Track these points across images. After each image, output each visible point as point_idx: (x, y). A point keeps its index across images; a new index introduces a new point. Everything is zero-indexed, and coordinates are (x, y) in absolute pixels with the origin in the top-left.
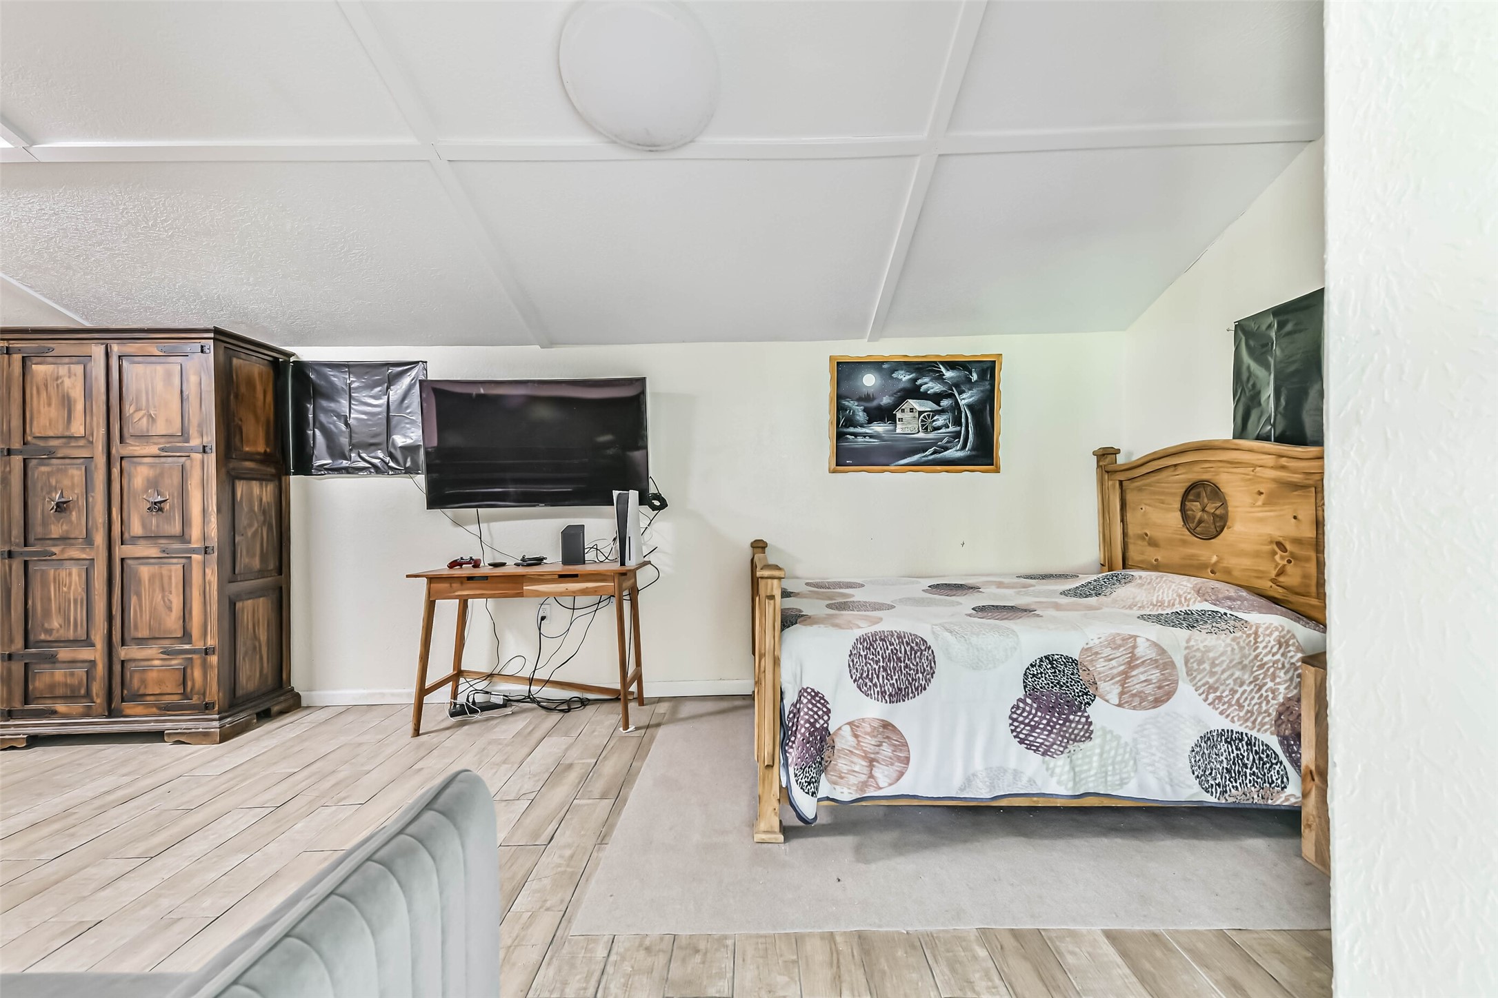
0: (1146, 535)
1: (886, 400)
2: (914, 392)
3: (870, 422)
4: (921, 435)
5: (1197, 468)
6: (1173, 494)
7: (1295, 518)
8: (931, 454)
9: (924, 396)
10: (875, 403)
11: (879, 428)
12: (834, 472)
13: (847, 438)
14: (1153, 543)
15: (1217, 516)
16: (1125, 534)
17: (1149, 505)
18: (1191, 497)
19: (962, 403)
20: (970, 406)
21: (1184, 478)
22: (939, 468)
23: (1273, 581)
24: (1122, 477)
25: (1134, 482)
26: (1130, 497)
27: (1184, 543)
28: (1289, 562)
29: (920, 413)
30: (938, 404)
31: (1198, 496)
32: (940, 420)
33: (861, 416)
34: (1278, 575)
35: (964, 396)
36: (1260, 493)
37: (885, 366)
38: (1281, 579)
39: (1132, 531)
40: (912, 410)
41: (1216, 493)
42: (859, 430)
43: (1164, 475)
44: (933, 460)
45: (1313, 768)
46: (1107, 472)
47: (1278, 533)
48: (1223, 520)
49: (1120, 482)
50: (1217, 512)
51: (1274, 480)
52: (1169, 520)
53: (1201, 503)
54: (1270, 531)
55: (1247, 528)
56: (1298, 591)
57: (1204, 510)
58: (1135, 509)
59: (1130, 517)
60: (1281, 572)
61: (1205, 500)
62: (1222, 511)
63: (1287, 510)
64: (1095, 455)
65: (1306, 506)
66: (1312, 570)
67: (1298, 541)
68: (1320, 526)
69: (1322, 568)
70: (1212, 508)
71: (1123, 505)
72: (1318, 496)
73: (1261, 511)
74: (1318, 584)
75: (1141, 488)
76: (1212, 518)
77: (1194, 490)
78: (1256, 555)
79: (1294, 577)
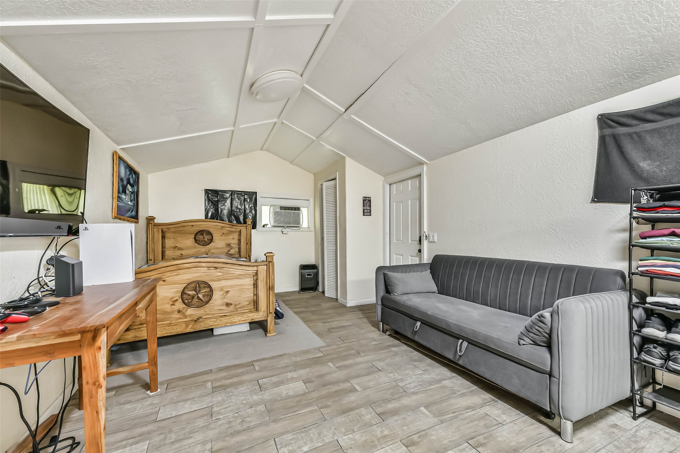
0: (177, 247)
2: (129, 181)
3: (122, 193)
4: (130, 203)
5: (200, 226)
6: (191, 234)
7: (233, 239)
8: (131, 213)
9: (130, 184)
10: (123, 183)
11: (123, 196)
12: (114, 218)
13: (119, 200)
14: (180, 249)
15: (209, 239)
16: (163, 247)
17: (179, 237)
18: (198, 234)
19: (135, 190)
20: (136, 192)
21: (196, 229)
22: (132, 220)
23: (227, 253)
24: (163, 227)
25: (169, 230)
26: (167, 235)
27: (195, 247)
28: (231, 248)
29: (130, 191)
30: (132, 189)
31: (202, 234)
32: (132, 197)
33: (121, 189)
35: (135, 187)
36: (224, 233)
37: (124, 163)
38: (229, 253)
39: (167, 245)
41: (209, 233)
42: (120, 196)
43: (186, 228)
44: (131, 216)
46: (154, 225)
47: (228, 242)
48: (211, 240)
49: (162, 229)
50: (209, 238)
51: (229, 231)
52: (189, 241)
53: (203, 236)
54: (226, 242)
55: (219, 243)
56: (233, 254)
57: (204, 238)
58: (170, 238)
59: (167, 241)
60: (229, 251)
61: (205, 235)
62: (211, 238)
63: (231, 237)
64: (147, 219)
65: (236, 236)
66: (237, 249)
67: (234, 244)
68: (240, 240)
69: (240, 249)
70: (207, 238)
71: (163, 237)
72: (239, 234)
73: (223, 237)
74: (238, 252)
75: (174, 232)
76: (207, 240)
77: (201, 232)
78: (222, 248)
79: (232, 252)
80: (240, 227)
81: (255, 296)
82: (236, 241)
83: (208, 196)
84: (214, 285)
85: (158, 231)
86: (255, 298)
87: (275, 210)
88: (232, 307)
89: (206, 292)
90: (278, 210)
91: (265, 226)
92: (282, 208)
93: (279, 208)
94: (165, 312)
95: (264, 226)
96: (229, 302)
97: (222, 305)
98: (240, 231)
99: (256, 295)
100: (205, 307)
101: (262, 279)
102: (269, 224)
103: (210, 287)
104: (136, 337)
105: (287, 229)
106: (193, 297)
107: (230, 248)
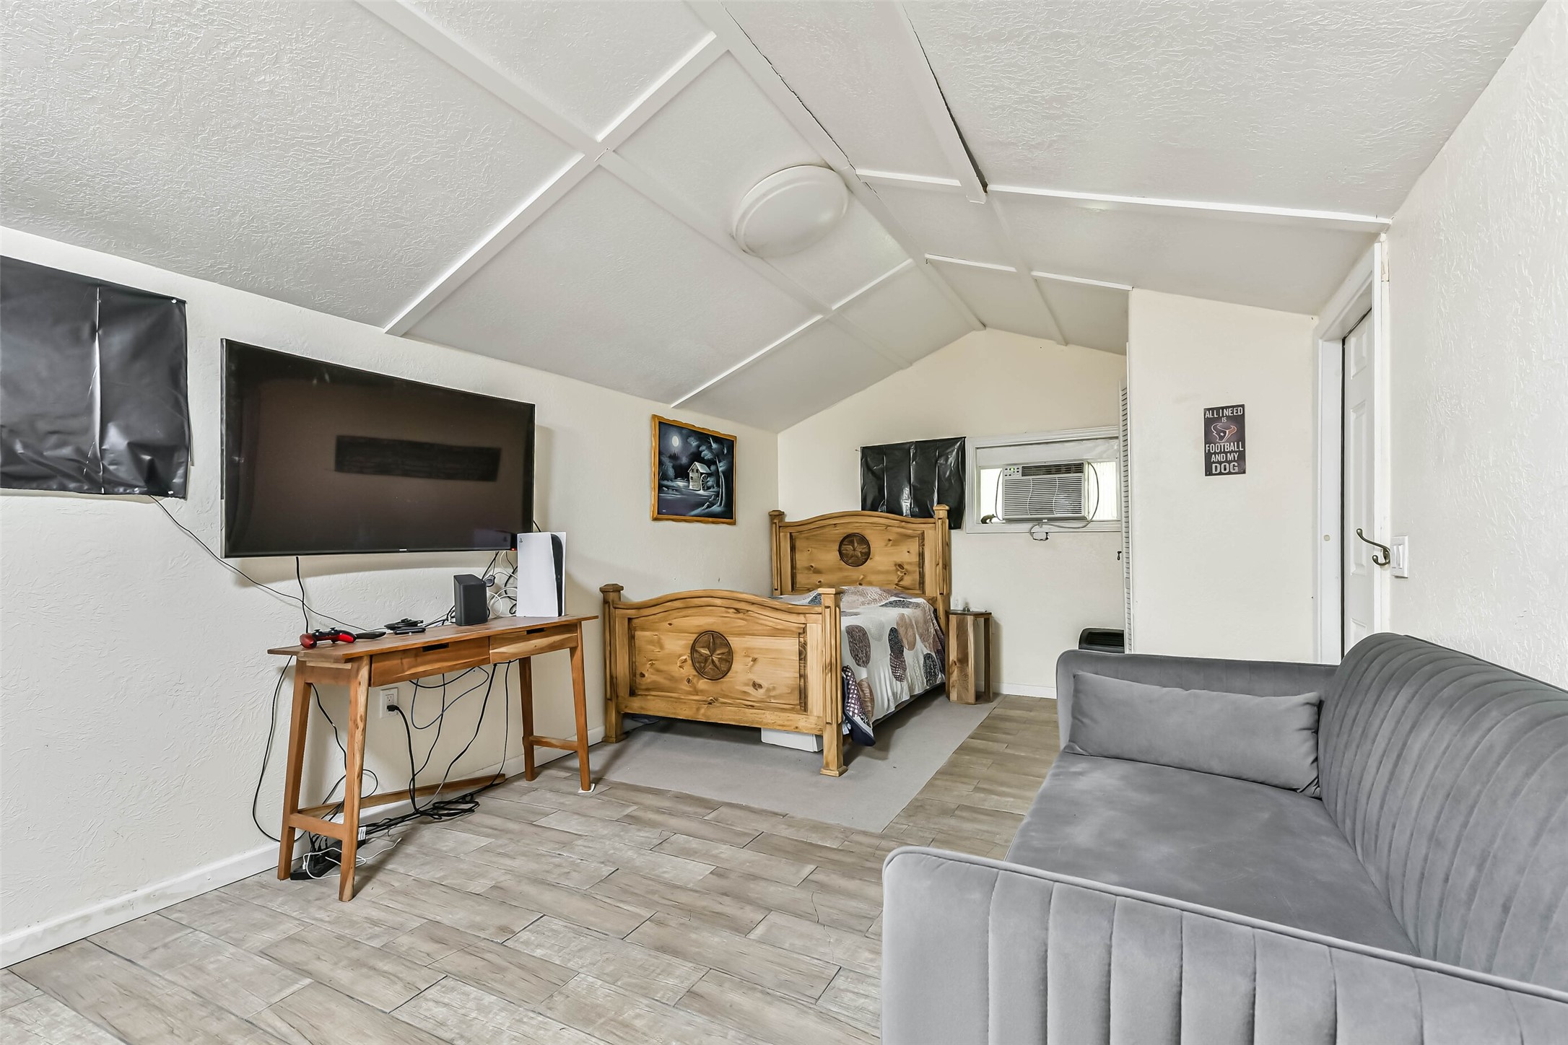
0: (812, 567)
1: (684, 460)
2: (697, 457)
3: (676, 477)
4: (701, 492)
5: (850, 526)
6: (834, 541)
7: (908, 552)
8: (707, 508)
9: (702, 461)
10: (678, 462)
11: (680, 483)
12: (655, 519)
13: (663, 490)
14: (817, 571)
15: (863, 553)
16: (793, 567)
17: (815, 548)
18: (844, 543)
19: (720, 469)
20: (723, 472)
21: (841, 532)
22: (710, 519)
23: (897, 585)
24: (794, 530)
25: (801, 534)
26: (798, 544)
27: (841, 569)
28: (905, 574)
29: (702, 474)
30: (709, 468)
31: (852, 543)
32: (711, 481)
33: (671, 472)
34: (899, 581)
35: (721, 464)
36: (890, 540)
37: (684, 431)
38: (901, 583)
39: (799, 564)
40: (697, 471)
41: (863, 540)
42: (669, 483)
43: (826, 530)
44: (707, 513)
45: (956, 660)
46: (780, 527)
47: (899, 560)
48: (867, 556)
49: (791, 533)
50: (864, 551)
51: (898, 533)
52: (830, 557)
53: (853, 546)
54: (895, 560)
55: (882, 559)
56: (910, 587)
57: (854, 550)
58: (802, 551)
59: (798, 556)
60: (901, 579)
61: (856, 544)
62: (867, 550)
63: (904, 548)
64: (770, 515)
65: (914, 547)
66: (917, 577)
67: (910, 563)
68: (921, 555)
69: (922, 575)
70: (860, 549)
71: (793, 549)
72: (921, 541)
73: (890, 549)
74: (920, 583)
75: (807, 538)
76: (860, 554)
77: (848, 539)
78: (887, 572)
79: (907, 581)
80: (923, 526)
81: (802, 680)
82: (915, 559)
83: (866, 461)
84: (735, 642)
85: (785, 536)
86: (802, 683)
87: (1008, 478)
88: (761, 691)
89: (723, 654)
90: (1019, 476)
91: (988, 521)
92: (1027, 470)
93: (1020, 470)
94: (673, 677)
95: (984, 521)
96: (759, 681)
97: (747, 685)
98: (923, 534)
99: (803, 676)
100: (723, 682)
101: (815, 644)
102: (995, 515)
103: (728, 645)
104: (642, 708)
105: (1046, 528)
106: (706, 660)
107: (901, 572)
